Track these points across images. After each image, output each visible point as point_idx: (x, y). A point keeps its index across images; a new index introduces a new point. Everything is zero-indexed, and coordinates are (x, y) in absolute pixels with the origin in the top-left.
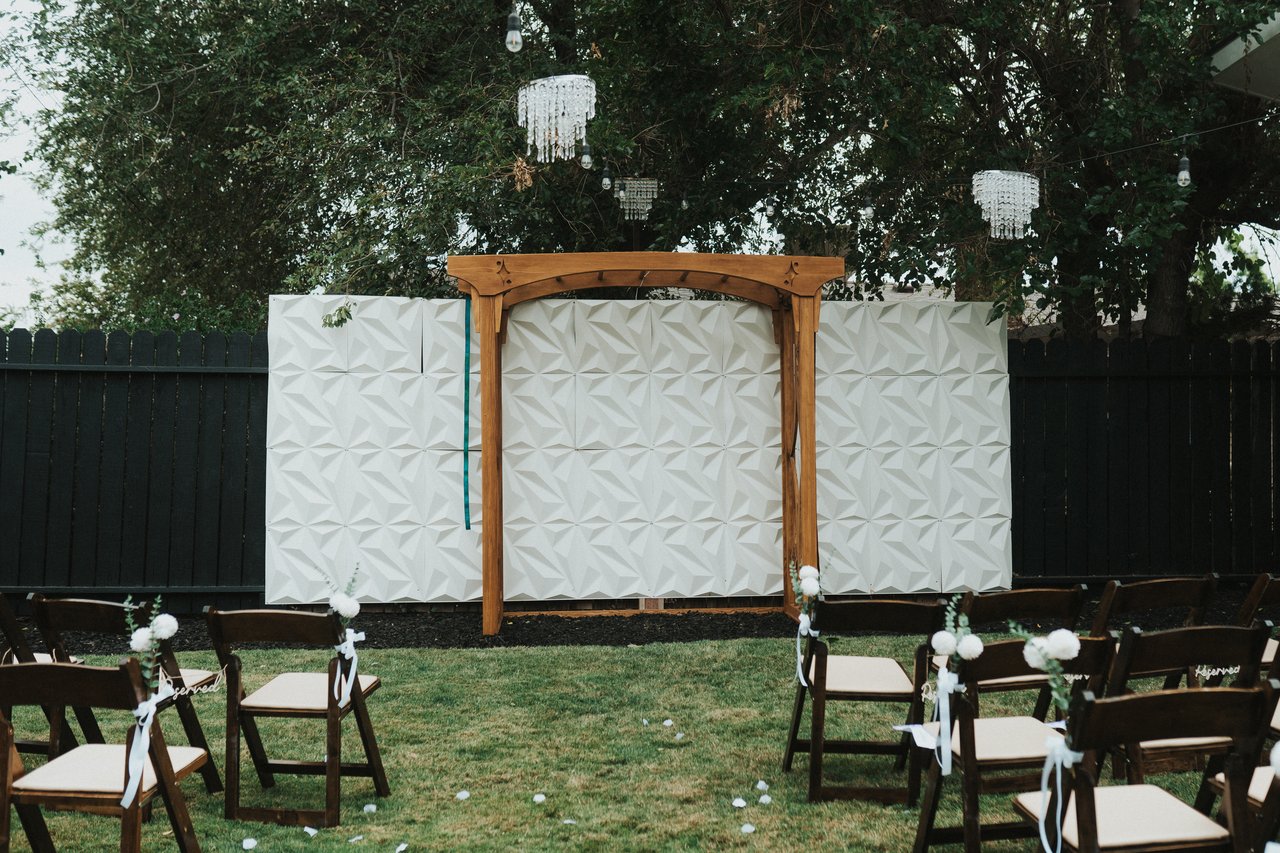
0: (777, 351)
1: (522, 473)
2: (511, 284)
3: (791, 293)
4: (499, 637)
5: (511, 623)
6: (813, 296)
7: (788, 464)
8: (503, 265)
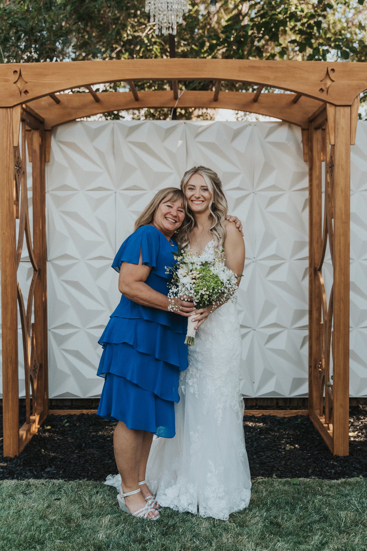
1: (67, 282)
2: (28, 94)
3: (326, 102)
4: (19, 461)
5: (49, 427)
6: (350, 106)
7: (315, 277)
8: (20, 75)
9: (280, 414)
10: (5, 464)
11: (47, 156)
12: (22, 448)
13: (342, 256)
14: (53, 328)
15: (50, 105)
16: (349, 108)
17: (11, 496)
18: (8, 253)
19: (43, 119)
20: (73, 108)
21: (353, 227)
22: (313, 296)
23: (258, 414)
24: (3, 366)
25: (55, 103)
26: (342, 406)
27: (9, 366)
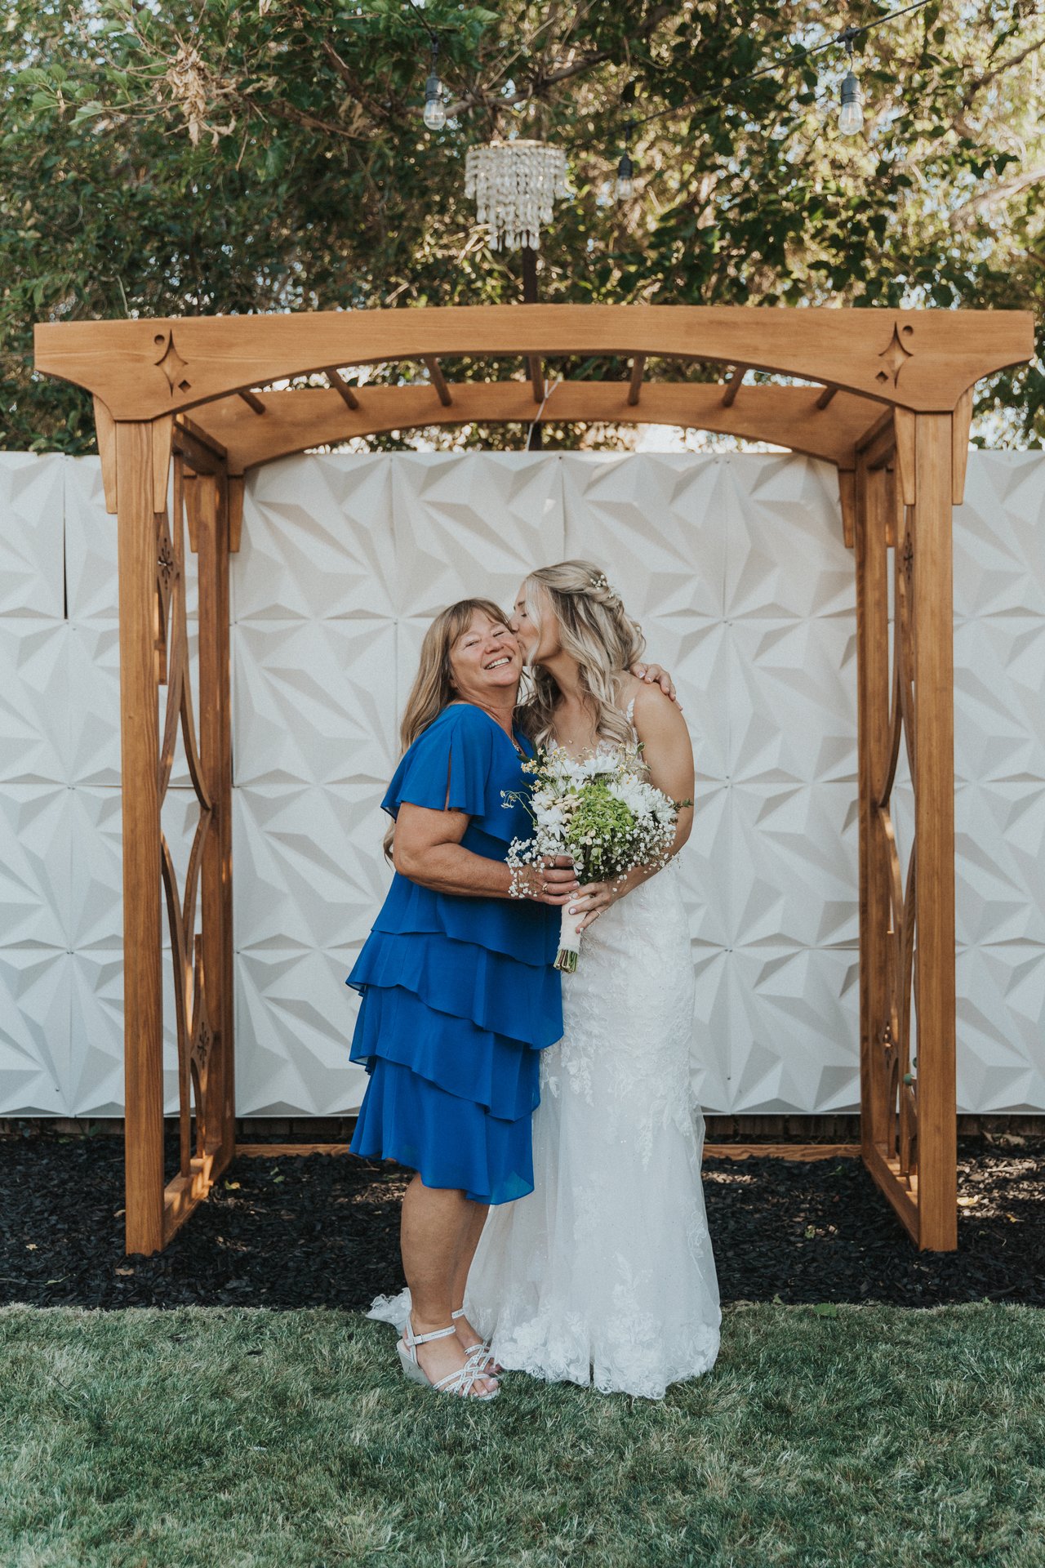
0: (850, 562)
1: (280, 837)
2: (189, 391)
3: (893, 405)
4: (163, 1263)
5: (235, 1186)
6: (951, 413)
7: (873, 822)
8: (171, 345)
9: (793, 1153)
10: (131, 1272)
11: (233, 538)
12: (170, 1234)
13: (935, 769)
14: (247, 948)
15: (242, 417)
16: (949, 417)
17: (143, 1345)
18: (141, 765)
19: (225, 450)
20: (295, 424)
21: (961, 699)
22: (869, 869)
23: (740, 1155)
24: (126, 1035)
25: (252, 411)
26: (939, 1129)
27: (141, 1032)
